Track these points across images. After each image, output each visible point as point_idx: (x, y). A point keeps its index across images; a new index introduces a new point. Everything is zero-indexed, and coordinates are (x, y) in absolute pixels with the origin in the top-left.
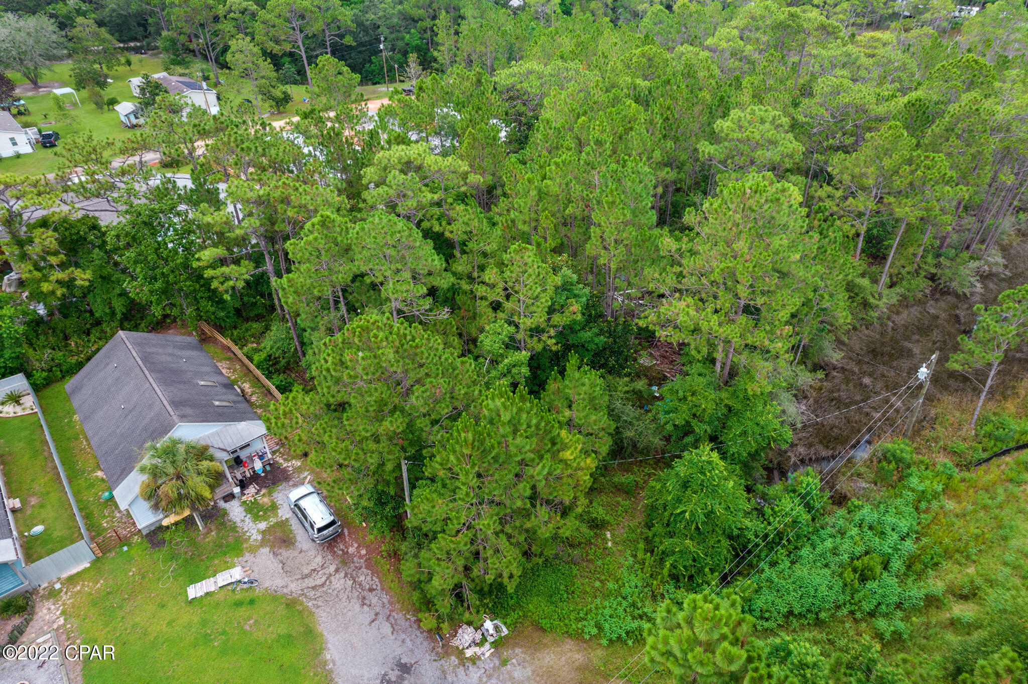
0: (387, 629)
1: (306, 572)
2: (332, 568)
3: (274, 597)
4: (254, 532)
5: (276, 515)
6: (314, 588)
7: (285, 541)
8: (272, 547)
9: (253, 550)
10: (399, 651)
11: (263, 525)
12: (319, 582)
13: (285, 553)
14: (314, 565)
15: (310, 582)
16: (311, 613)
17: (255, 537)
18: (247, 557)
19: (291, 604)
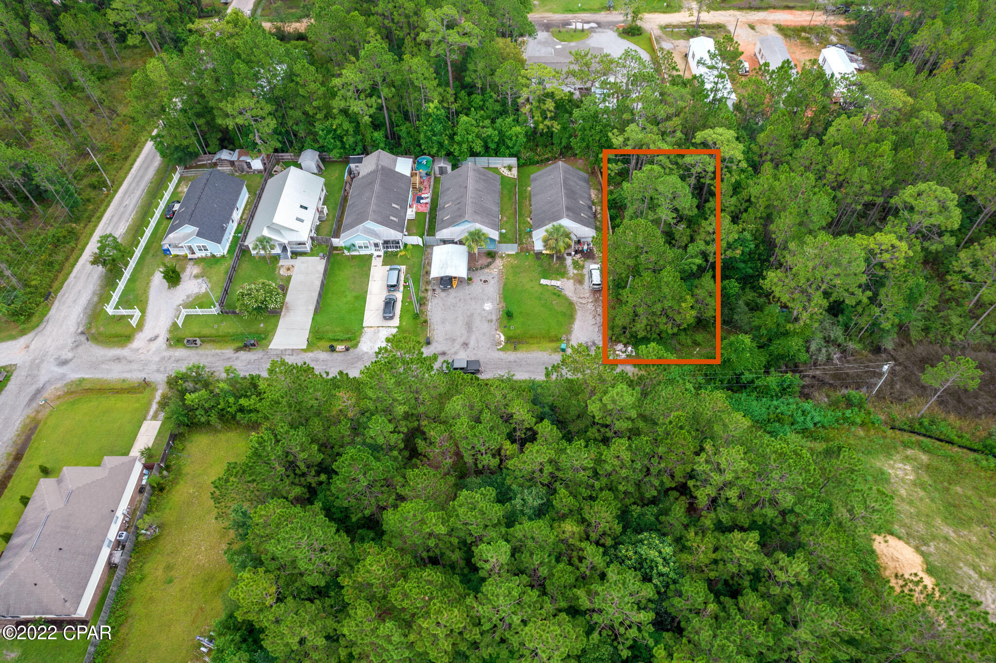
0: (596, 330)
1: (582, 296)
2: (591, 300)
3: (566, 299)
4: (572, 272)
5: (582, 271)
6: (581, 303)
7: (580, 282)
8: (575, 281)
9: (568, 279)
11: (575, 272)
12: (584, 302)
13: (578, 286)
14: (585, 296)
15: (581, 301)
16: (576, 311)
17: (571, 274)
18: (565, 280)
19: (571, 304)
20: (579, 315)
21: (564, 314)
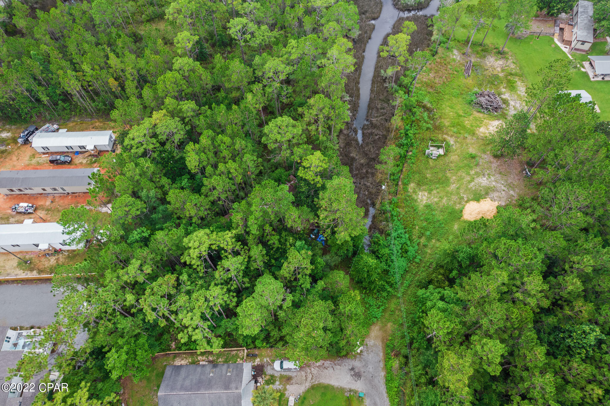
0: (338, 367)
1: (305, 378)
2: (309, 371)
3: (307, 391)
4: (278, 386)
5: (276, 377)
6: (312, 379)
7: (289, 379)
8: (288, 384)
9: (285, 389)
10: (347, 368)
11: (277, 383)
12: (311, 376)
13: (293, 381)
14: (304, 375)
15: (309, 379)
16: (320, 384)
17: (280, 387)
18: (287, 393)
19: (313, 388)
20: (325, 381)
21: (324, 394)
